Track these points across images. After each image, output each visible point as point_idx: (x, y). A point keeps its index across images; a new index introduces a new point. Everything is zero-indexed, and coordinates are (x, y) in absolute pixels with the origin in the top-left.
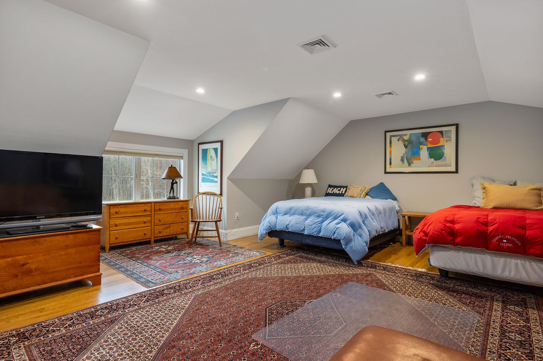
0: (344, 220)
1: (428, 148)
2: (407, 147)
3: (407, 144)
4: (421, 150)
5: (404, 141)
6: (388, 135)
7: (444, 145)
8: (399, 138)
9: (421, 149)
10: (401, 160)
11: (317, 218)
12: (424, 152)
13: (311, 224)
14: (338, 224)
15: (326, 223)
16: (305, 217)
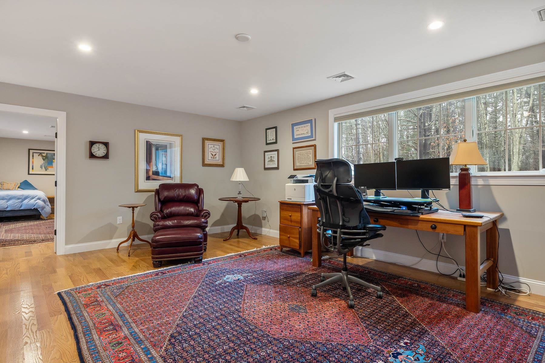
0: (39, 199)
2: (44, 160)
5: (43, 156)
6: (31, 151)
8: (40, 154)
9: (54, 162)
10: (40, 167)
11: (17, 200)
13: (13, 204)
14: (35, 201)
15: (26, 202)
16: (6, 200)
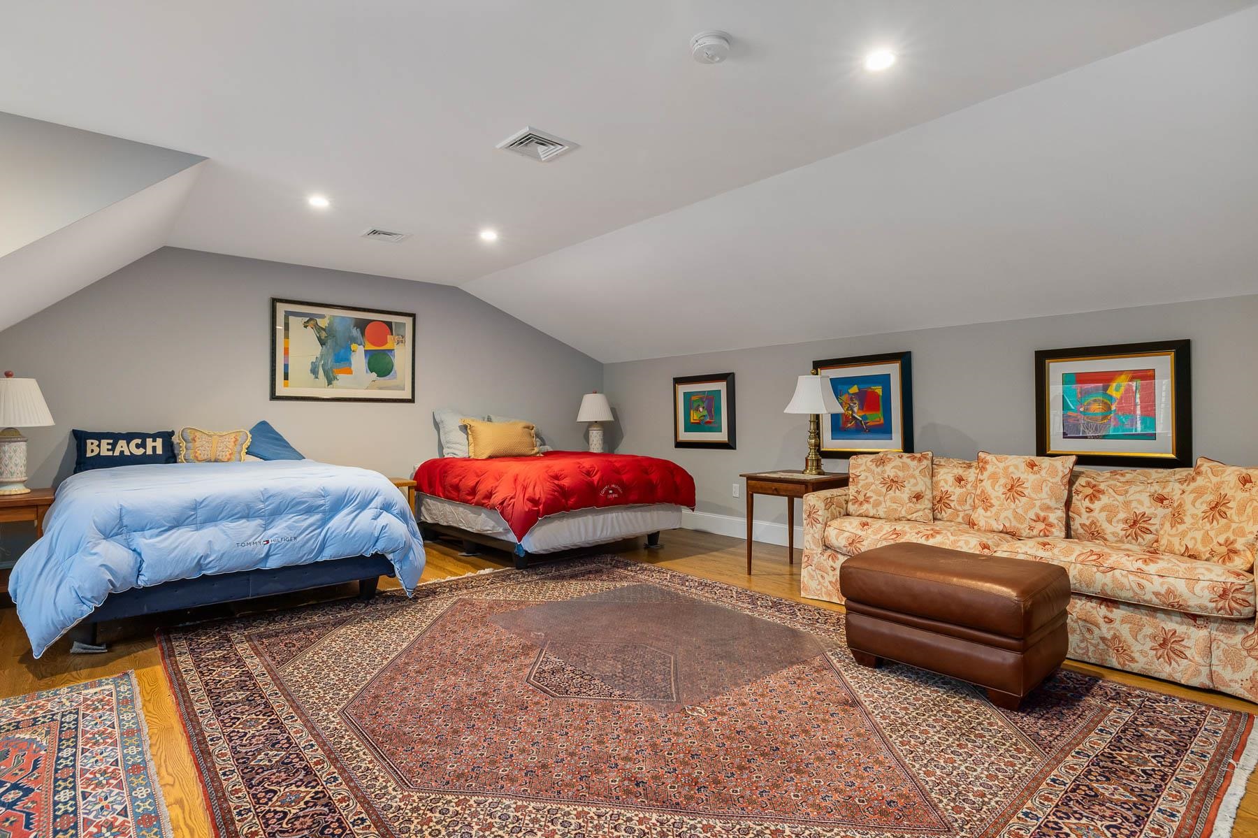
0: (386, 508)
1: (366, 351)
2: (324, 344)
3: (326, 337)
4: (353, 353)
5: (319, 329)
6: (281, 308)
7: (393, 350)
8: (308, 321)
9: (354, 351)
10: (311, 370)
11: (304, 517)
12: (359, 358)
13: (292, 535)
14: (375, 518)
15: (339, 522)
16: (259, 521)
